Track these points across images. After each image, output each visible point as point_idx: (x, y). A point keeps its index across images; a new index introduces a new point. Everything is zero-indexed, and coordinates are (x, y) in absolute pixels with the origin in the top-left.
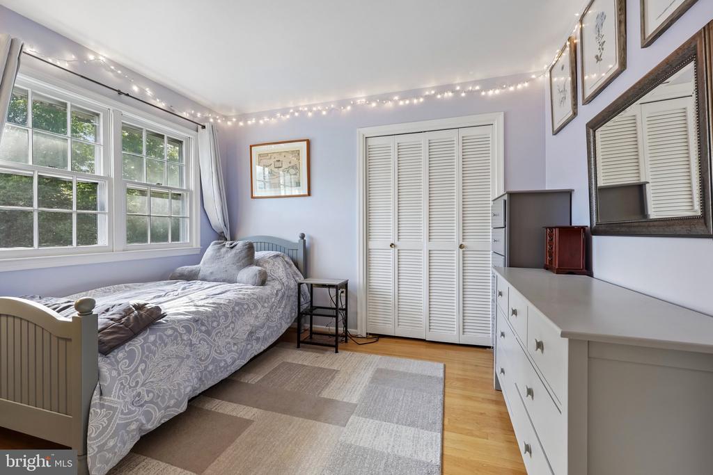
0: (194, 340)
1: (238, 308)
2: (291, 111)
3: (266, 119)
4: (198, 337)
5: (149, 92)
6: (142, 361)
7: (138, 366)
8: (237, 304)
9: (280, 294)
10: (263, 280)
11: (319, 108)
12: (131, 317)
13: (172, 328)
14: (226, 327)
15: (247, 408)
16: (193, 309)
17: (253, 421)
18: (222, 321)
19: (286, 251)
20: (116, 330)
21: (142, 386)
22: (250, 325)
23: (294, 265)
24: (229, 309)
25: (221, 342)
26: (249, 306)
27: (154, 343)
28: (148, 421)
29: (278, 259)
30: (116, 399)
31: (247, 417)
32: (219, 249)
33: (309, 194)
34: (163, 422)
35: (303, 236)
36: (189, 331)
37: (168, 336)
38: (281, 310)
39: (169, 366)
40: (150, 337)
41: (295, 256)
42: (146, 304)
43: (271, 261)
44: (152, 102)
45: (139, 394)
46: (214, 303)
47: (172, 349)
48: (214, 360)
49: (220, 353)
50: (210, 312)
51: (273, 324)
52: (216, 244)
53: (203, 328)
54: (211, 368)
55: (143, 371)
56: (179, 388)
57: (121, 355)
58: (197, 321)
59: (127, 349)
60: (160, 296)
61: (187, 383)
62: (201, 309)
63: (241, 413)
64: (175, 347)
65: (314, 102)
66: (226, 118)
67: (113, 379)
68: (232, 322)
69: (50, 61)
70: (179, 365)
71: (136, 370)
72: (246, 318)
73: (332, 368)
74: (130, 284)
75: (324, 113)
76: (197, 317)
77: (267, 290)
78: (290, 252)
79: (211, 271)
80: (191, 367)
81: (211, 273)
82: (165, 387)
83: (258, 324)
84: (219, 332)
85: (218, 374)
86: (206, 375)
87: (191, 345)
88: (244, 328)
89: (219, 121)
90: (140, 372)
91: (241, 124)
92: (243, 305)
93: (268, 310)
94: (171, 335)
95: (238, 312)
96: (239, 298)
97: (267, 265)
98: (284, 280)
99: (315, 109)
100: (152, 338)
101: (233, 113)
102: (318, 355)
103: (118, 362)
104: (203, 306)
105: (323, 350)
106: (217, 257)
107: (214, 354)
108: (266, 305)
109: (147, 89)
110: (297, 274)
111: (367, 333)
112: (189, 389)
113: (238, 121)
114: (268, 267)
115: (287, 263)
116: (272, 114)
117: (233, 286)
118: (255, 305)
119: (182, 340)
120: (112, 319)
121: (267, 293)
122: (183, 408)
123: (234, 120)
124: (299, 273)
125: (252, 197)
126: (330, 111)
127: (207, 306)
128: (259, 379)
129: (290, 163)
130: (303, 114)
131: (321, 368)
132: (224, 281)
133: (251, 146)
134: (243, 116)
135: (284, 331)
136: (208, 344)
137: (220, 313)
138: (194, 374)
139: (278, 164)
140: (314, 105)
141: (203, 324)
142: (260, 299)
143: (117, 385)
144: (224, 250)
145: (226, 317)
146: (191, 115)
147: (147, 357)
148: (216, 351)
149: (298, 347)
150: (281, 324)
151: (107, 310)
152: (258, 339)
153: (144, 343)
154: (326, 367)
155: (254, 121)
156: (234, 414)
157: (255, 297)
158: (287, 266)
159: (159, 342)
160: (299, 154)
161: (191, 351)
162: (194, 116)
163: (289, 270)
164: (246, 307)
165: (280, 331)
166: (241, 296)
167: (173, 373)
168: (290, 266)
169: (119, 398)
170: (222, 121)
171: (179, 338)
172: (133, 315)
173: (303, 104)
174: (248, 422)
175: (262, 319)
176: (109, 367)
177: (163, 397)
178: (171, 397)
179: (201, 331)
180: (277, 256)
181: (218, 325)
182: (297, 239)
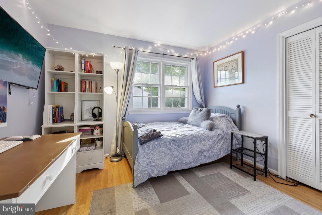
0: (172, 148)
1: (195, 139)
2: (234, 38)
3: (221, 47)
4: (174, 147)
5: (173, 51)
6: (152, 150)
7: (151, 152)
8: (194, 137)
9: (220, 136)
10: (212, 128)
11: (250, 30)
12: (151, 134)
13: (164, 141)
14: (187, 146)
15: (191, 187)
16: (174, 135)
17: (190, 194)
18: (185, 143)
19: (230, 114)
20: (146, 137)
21: (151, 159)
22: (200, 148)
23: (232, 122)
24: (190, 139)
25: (185, 152)
26: (200, 139)
27: (157, 145)
28: (153, 173)
29: (224, 118)
30: (141, 161)
31: (189, 191)
32: (196, 111)
33: (243, 82)
34: (158, 176)
35: (239, 106)
36: (170, 144)
37: (162, 144)
38: (220, 145)
39: (161, 155)
40: (156, 142)
41: (234, 117)
42: (157, 130)
43: (219, 118)
44: (174, 55)
45: (150, 162)
46: (183, 135)
47: (162, 149)
48: (180, 159)
49: (183, 157)
50: (181, 138)
51: (215, 151)
52: (195, 109)
53: (177, 144)
54: (178, 162)
55: (152, 154)
56: (164, 165)
57: (146, 146)
58: (174, 140)
59: (148, 145)
60: (170, 128)
61: (167, 164)
62: (177, 136)
63: (187, 187)
64: (164, 149)
65: (247, 28)
66: (204, 52)
67: (142, 153)
68: (190, 145)
69: (145, 51)
70: (165, 156)
71: (150, 153)
72: (198, 144)
73: (246, 188)
74: (164, 122)
75: (253, 32)
76: (174, 139)
77: (213, 133)
78: (232, 115)
79: (191, 120)
80: (169, 159)
81: (192, 121)
82: (159, 163)
83: (204, 149)
84: (184, 148)
85: (182, 165)
86: (176, 164)
87: (170, 150)
88: (197, 149)
89: (201, 54)
90: (151, 154)
91: (210, 53)
92: (198, 138)
93: (211, 143)
94: (163, 144)
95: (194, 141)
96: (196, 134)
97: (216, 121)
98: (224, 130)
99: (247, 32)
100: (156, 143)
101: (207, 49)
102: (241, 177)
103: (145, 149)
104: (179, 135)
105: (246, 175)
106: (194, 115)
107: (180, 156)
108: (210, 140)
109: (172, 50)
110: (234, 127)
111: (287, 177)
112: (167, 167)
113: (209, 52)
114: (216, 122)
115: (229, 120)
116: (224, 43)
117: (197, 128)
118: (204, 140)
119: (167, 147)
120: (146, 133)
121: (212, 135)
122: (165, 173)
123: (207, 52)
124: (236, 127)
125: (214, 87)
126: (257, 29)
127: (180, 135)
128: (203, 176)
129: (232, 66)
130: (240, 37)
131: (238, 185)
132: (196, 126)
133: (214, 63)
134: (211, 49)
135: (222, 156)
136: (178, 151)
137: (185, 139)
138: (170, 162)
139: (226, 69)
140: (247, 30)
141: (176, 142)
142: (207, 137)
143: (142, 156)
144: (197, 112)
145: (188, 141)
146: (188, 55)
147: (154, 149)
148: (181, 155)
149: (231, 168)
150: (220, 152)
151: (147, 130)
152: (205, 156)
153: (153, 144)
154: (243, 186)
155: (215, 50)
156: (185, 186)
157: (205, 135)
158: (229, 122)
159: (159, 145)
160: (237, 61)
161: (170, 152)
162: (190, 55)
163: (229, 124)
164: (199, 139)
165: (220, 156)
166: (197, 134)
167: (162, 159)
168: (231, 122)
169: (142, 160)
170: (202, 54)
171: (166, 146)
172: (152, 133)
173: (240, 32)
174: (188, 193)
175: (207, 147)
176: (141, 149)
177: (158, 166)
178: (161, 168)
179: (175, 145)
180: (223, 116)
181: (184, 144)
182: (235, 108)
